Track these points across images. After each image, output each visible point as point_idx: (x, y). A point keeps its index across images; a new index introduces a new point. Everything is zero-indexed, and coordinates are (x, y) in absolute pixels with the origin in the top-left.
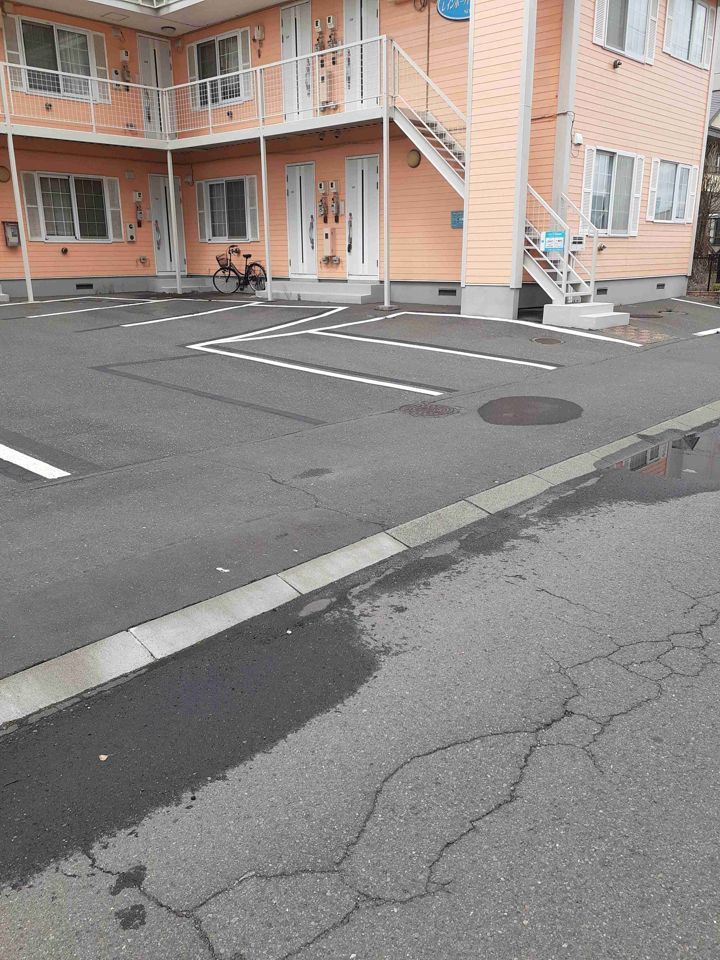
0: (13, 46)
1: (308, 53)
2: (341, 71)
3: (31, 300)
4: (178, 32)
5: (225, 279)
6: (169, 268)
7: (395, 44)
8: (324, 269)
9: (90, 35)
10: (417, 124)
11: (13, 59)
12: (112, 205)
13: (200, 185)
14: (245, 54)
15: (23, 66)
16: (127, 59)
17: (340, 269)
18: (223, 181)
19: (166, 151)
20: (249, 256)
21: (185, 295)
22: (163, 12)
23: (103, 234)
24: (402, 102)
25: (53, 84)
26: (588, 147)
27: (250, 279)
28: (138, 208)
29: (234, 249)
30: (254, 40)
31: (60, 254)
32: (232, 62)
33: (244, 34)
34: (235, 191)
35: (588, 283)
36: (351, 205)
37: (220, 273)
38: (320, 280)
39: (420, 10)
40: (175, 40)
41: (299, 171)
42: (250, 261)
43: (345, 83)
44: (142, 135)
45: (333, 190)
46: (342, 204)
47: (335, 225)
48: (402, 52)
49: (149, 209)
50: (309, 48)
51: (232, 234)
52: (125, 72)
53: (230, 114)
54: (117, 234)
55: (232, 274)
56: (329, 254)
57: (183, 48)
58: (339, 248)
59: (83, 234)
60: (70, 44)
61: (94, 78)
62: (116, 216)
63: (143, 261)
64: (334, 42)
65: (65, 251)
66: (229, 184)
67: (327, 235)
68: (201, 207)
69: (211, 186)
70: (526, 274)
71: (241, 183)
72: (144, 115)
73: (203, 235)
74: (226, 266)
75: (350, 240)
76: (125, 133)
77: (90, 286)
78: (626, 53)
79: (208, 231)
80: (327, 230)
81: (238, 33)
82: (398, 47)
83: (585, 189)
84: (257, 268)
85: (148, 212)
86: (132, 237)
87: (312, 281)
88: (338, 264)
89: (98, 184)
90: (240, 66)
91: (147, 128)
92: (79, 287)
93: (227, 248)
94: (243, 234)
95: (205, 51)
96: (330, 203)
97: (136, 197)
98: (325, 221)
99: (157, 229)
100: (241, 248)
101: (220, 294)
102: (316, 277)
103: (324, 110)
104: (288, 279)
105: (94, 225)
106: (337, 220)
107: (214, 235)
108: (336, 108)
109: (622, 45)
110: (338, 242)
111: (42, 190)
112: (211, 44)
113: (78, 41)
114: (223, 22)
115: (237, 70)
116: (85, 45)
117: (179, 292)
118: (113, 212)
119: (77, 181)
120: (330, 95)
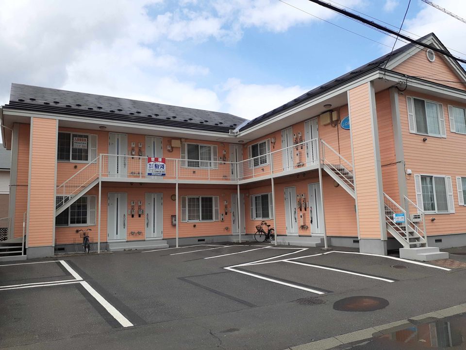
0: (183, 152)
1: (292, 146)
2: (305, 151)
3: (177, 247)
4: (244, 143)
5: (259, 236)
6: (237, 232)
7: (322, 141)
8: (301, 231)
9: (212, 147)
10: (333, 170)
11: (183, 157)
12: (216, 206)
13: (252, 197)
14: (269, 147)
15: (186, 160)
16: (225, 153)
17: (308, 231)
18: (260, 195)
19: (237, 185)
20: (270, 226)
21: (242, 243)
22: (238, 136)
23: (211, 218)
24: (327, 162)
25: (197, 165)
26: (415, 175)
27: (269, 236)
28: (226, 207)
29: (264, 223)
30: (272, 143)
31: (193, 227)
32: (264, 151)
33: (268, 140)
34: (265, 200)
35: (423, 237)
36: (311, 204)
37: (258, 233)
38: (300, 236)
39: (334, 127)
40: (244, 145)
41: (290, 190)
42: (270, 228)
43: (306, 156)
44: (229, 180)
45: (303, 197)
46: (307, 203)
47: (305, 212)
48: (325, 143)
49: (230, 207)
50: (292, 144)
51: (263, 217)
52: (224, 158)
53: (263, 170)
54: (217, 218)
55: (263, 233)
56: (303, 224)
57: (247, 147)
58: (307, 221)
59: (203, 219)
60: (204, 150)
61: (212, 161)
62: (217, 211)
63: (227, 229)
64: (302, 141)
65: (195, 226)
66: (262, 196)
67: (301, 216)
68: (252, 206)
69: (256, 197)
70: (388, 233)
71: (267, 195)
72: (231, 172)
73: (252, 217)
74: (260, 230)
75: (312, 218)
76: (223, 179)
77: (204, 240)
78: (429, 134)
79: (254, 215)
80: (301, 214)
81: (266, 141)
82: (324, 142)
83: (417, 193)
84: (273, 231)
85: (230, 208)
86: (223, 219)
87: (296, 236)
88: (307, 229)
89: (210, 199)
90: (267, 152)
91: (231, 177)
92: (199, 240)
93: (260, 222)
94: (268, 216)
95: (255, 148)
96: (302, 203)
97: (225, 203)
98: (301, 210)
99: (234, 215)
100: (267, 222)
101: (257, 242)
102: (298, 235)
103: (299, 166)
104: (286, 235)
105: (208, 215)
106: (306, 210)
107: (257, 217)
108: (303, 165)
109: (426, 132)
110: (307, 219)
111: (189, 202)
112: (257, 145)
113: (207, 149)
114: (261, 137)
115: (266, 153)
116: (210, 150)
117: (240, 242)
118: (216, 210)
119: (202, 198)
120: (300, 160)
